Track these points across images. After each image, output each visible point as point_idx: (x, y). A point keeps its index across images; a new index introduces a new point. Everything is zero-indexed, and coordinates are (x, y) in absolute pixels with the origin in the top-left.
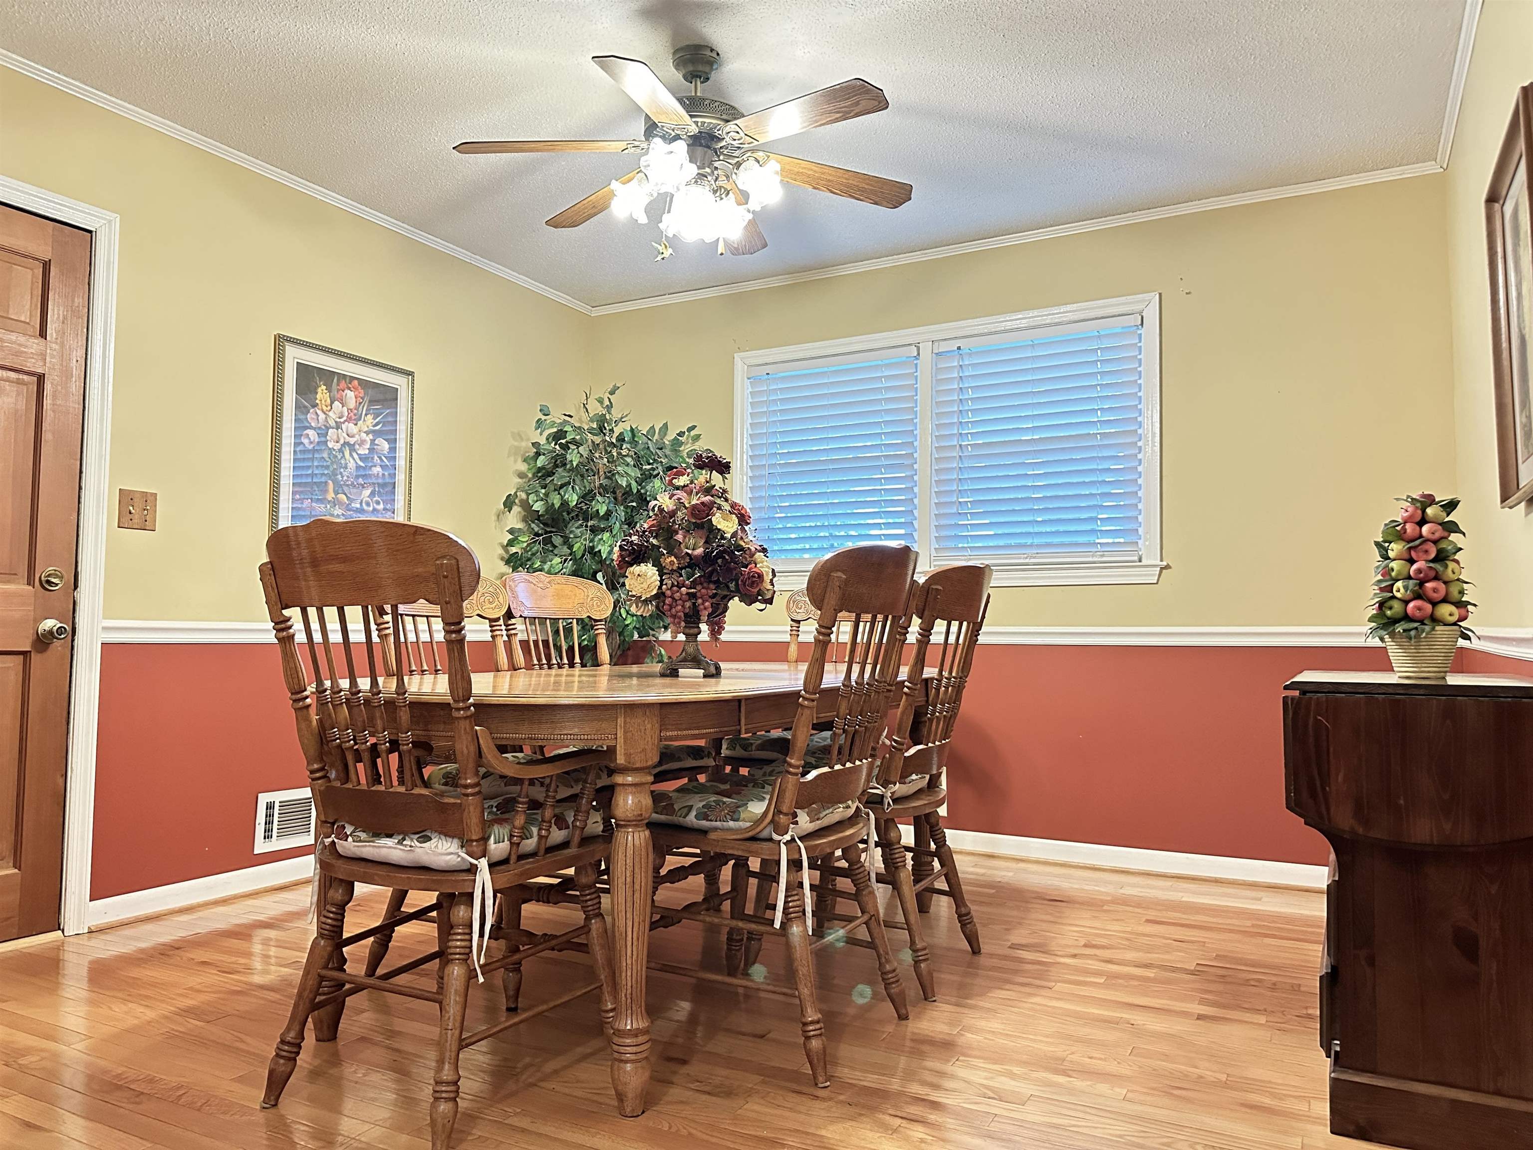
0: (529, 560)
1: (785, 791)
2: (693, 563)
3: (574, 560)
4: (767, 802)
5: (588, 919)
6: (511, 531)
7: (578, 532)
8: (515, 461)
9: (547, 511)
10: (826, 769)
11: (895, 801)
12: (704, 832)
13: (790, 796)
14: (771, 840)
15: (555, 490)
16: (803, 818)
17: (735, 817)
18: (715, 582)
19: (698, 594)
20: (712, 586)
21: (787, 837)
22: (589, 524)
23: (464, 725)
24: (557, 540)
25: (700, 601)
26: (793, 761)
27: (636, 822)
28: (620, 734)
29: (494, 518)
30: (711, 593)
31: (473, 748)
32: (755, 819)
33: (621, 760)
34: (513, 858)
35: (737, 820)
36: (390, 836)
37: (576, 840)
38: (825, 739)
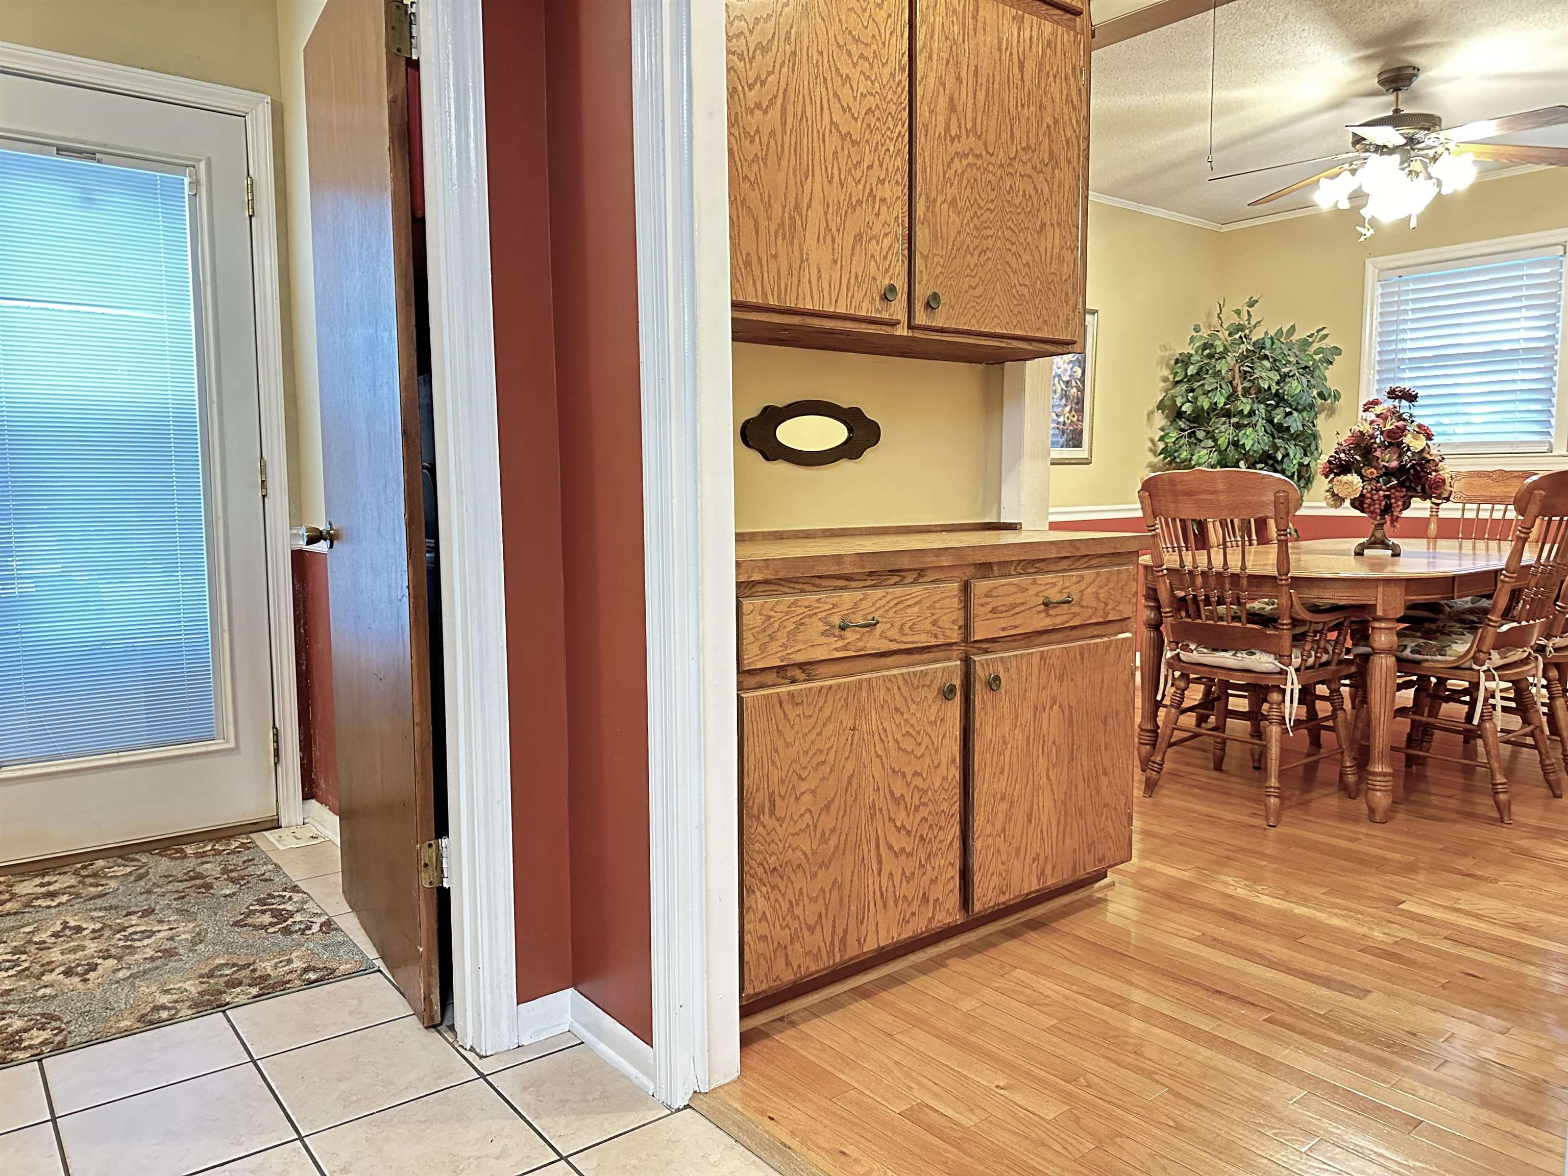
0: (1176, 451)
1: (1485, 637)
2: (1389, 473)
3: (1220, 452)
4: (1469, 645)
5: (1334, 710)
6: (1162, 429)
7: (1223, 428)
8: (1161, 369)
9: (1193, 411)
10: (1515, 624)
11: (1556, 650)
12: (1418, 662)
13: (1489, 640)
14: (1471, 669)
15: (1204, 394)
16: (1495, 655)
17: (1443, 653)
18: (1406, 487)
19: (1393, 496)
20: (1404, 490)
21: (1485, 668)
22: (1232, 421)
23: (1285, 589)
24: (1201, 434)
25: (1393, 501)
26: (1493, 618)
27: (1389, 651)
28: (1380, 597)
29: (1145, 417)
30: (1402, 494)
31: (1289, 603)
32: (1459, 655)
33: (1380, 613)
34: (1303, 668)
35: (1445, 655)
36: (1226, 651)
37: (1335, 661)
38: (1466, 602)
